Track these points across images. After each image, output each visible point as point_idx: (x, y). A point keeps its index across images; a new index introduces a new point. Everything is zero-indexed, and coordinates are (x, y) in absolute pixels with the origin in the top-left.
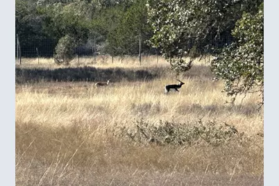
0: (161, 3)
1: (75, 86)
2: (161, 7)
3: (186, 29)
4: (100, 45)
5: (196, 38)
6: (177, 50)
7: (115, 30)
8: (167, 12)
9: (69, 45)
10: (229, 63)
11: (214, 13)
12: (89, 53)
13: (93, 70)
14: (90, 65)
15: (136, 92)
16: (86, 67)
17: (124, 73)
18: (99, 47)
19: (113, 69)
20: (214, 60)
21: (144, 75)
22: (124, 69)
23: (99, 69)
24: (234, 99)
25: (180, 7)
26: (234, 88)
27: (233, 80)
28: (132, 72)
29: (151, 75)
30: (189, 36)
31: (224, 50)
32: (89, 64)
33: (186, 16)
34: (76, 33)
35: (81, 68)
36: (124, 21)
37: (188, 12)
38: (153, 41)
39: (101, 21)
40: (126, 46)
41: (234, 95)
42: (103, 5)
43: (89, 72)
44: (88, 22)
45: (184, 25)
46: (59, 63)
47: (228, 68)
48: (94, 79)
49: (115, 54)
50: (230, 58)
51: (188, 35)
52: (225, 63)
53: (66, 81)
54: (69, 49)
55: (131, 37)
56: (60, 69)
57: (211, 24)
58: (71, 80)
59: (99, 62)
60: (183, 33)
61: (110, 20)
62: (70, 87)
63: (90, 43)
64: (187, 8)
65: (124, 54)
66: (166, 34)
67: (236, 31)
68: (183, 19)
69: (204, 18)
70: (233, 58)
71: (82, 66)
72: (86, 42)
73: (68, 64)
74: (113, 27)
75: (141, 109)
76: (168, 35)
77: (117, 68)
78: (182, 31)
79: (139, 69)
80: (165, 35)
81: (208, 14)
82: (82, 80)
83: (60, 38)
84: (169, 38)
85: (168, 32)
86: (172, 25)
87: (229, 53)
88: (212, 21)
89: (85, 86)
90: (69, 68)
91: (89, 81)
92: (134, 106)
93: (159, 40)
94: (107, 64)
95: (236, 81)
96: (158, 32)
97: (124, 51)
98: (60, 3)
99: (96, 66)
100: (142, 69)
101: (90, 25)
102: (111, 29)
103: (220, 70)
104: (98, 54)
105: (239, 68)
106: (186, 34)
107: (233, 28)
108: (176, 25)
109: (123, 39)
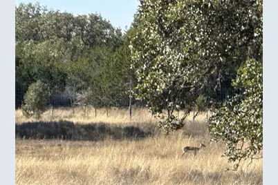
0: (147, 45)
1: (46, 145)
2: (148, 50)
3: (179, 77)
4: (81, 93)
5: (190, 88)
6: (167, 103)
7: (100, 76)
8: (154, 56)
9: (41, 93)
10: (231, 120)
11: (214, 57)
12: (67, 104)
13: (71, 125)
14: (67, 120)
15: (122, 155)
16: (61, 121)
17: (109, 129)
18: (79, 96)
19: (95, 124)
20: (213, 117)
21: (134, 133)
22: (109, 124)
23: (77, 124)
24: (238, 165)
25: (172, 49)
26: (237, 152)
27: (236, 142)
28: (120, 128)
29: (143, 133)
30: (182, 86)
31: (224, 105)
32: (66, 117)
33: (178, 60)
34: (52, 78)
35: (55, 123)
36: (111, 65)
37: (181, 56)
38: (137, 91)
39: (83, 64)
40: (113, 96)
41: (237, 161)
42: (86, 44)
43: (65, 127)
44: (66, 64)
45: (176, 71)
46: (28, 115)
47: (230, 126)
48: (71, 136)
49: (100, 105)
50: (233, 114)
51: (181, 84)
52: (226, 120)
53: (35, 138)
54: (41, 98)
55: (120, 85)
56: (29, 123)
57: (209, 72)
58: (42, 138)
59: (78, 115)
60: (174, 83)
61: (94, 63)
62: (41, 147)
63: (69, 92)
64: (180, 50)
65: (110, 105)
66: (153, 83)
67: (238, 80)
68: (175, 64)
69: (201, 64)
70: (236, 113)
71: (57, 120)
72: (63, 90)
73: (39, 117)
74: (98, 72)
75: (125, 176)
76: (156, 84)
77: (101, 123)
78: (173, 79)
79: (129, 125)
80: (152, 85)
81: (206, 59)
82: (56, 137)
83: (30, 84)
84: (156, 88)
85: (155, 80)
86: (161, 72)
87: (231, 108)
88: (211, 68)
89: (60, 145)
90: (40, 122)
91: (64, 139)
92: (117, 172)
93: (145, 91)
94: (88, 118)
95: (240, 143)
96: (143, 81)
97: (111, 102)
98: (32, 41)
99: (74, 120)
100: (132, 124)
101: (69, 69)
102: (95, 74)
103: (219, 130)
104: (77, 105)
105: (243, 127)
106: (178, 83)
107: (235, 78)
108: (166, 72)
109: (110, 87)
